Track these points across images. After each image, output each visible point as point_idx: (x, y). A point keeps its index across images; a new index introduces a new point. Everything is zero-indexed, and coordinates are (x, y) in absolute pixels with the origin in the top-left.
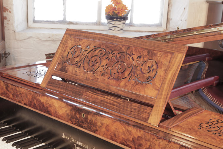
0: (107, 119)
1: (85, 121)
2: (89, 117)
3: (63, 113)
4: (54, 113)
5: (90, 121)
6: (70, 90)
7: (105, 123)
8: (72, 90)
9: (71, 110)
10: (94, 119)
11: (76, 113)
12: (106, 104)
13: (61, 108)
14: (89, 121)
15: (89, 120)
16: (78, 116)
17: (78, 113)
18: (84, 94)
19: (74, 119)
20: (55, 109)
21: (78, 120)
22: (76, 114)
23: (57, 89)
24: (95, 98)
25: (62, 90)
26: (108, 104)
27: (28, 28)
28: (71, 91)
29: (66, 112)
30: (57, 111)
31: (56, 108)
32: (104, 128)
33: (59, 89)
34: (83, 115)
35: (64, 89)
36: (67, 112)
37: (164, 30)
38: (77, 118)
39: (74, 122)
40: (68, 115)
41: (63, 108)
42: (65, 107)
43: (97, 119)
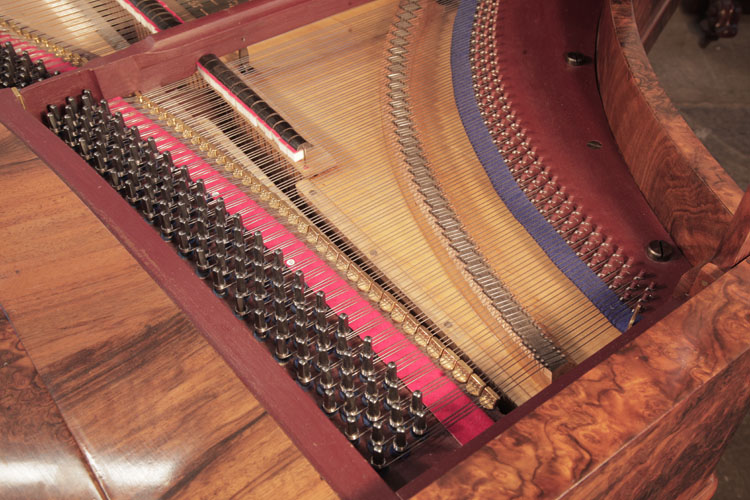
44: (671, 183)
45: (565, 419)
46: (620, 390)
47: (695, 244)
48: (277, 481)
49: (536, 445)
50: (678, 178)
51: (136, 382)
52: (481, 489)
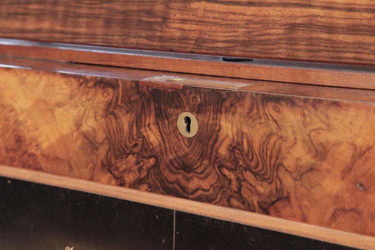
0: (352, 112)
1: (202, 156)
2: (228, 127)
3: (63, 139)
4: (8, 151)
5: (235, 147)
6: (88, 16)
7: (338, 144)
8: (102, 11)
9: (110, 110)
10: (257, 134)
11: (138, 122)
12: (325, 36)
13: (47, 108)
14: (223, 151)
15: (227, 142)
16: (153, 137)
17: (151, 119)
18: (178, 16)
19: (132, 159)
20: (16, 122)
21: (152, 161)
22: (138, 128)
23: (17, 25)
24: (250, 22)
25: (46, 25)
26: (341, 37)
28: (96, 17)
29: (78, 125)
30: (27, 135)
31: (21, 118)
32: (337, 172)
33: (24, 20)
34: (188, 120)
35: (54, 15)
36: (85, 128)
38: (144, 150)
39: (130, 178)
40: (90, 142)
41: (58, 112)
42: (72, 97)
43: (279, 128)
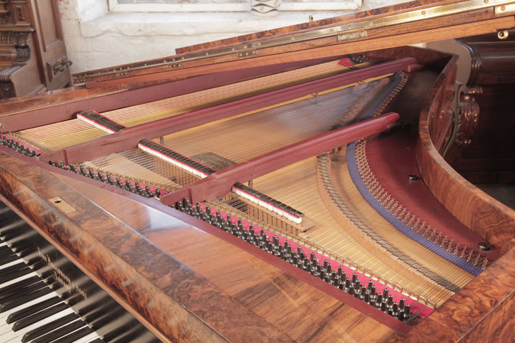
27: (108, 14)
37: (359, 6)
44: (482, 216)
45: (479, 289)
46: (498, 279)
47: (500, 241)
48: (360, 326)
49: (471, 297)
50: (485, 213)
51: (279, 297)
52: (456, 312)
